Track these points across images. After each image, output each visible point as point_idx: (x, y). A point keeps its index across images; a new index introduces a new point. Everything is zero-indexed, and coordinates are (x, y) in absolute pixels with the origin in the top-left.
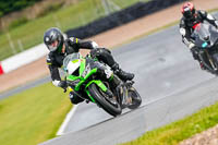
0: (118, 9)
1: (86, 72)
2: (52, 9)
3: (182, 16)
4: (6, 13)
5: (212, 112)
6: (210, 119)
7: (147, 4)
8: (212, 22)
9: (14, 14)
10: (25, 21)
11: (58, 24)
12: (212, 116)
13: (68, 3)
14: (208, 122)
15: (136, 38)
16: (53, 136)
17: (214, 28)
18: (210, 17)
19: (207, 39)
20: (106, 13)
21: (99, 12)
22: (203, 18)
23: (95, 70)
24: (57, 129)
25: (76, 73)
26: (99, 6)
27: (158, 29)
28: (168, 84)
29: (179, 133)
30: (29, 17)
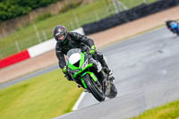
0: (126, 8)
2: (72, 7)
4: (34, 9)
7: (150, 5)
9: (41, 10)
10: (49, 16)
11: (76, 19)
13: (85, 2)
15: (140, 33)
16: (69, 110)
20: (117, 12)
21: (110, 11)
24: (72, 105)
26: (110, 5)
27: (158, 26)
28: (165, 72)
29: (173, 112)
30: (52, 12)
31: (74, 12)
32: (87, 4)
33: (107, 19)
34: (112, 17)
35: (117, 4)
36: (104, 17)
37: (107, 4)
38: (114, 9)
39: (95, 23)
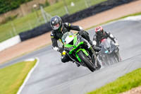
1: (77, 43)
3: (95, 33)
5: (114, 85)
6: (112, 90)
8: (112, 39)
12: (114, 88)
14: (111, 92)
17: (113, 43)
18: (111, 36)
19: (108, 49)
21: (40, 21)
22: (107, 36)
23: (82, 42)
25: (71, 43)
26: (40, 17)
31: (11, 23)
32: (22, 16)
33: (38, 28)
34: (42, 26)
35: (46, 16)
36: (36, 26)
37: (38, 16)
38: (44, 20)
39: (29, 32)
